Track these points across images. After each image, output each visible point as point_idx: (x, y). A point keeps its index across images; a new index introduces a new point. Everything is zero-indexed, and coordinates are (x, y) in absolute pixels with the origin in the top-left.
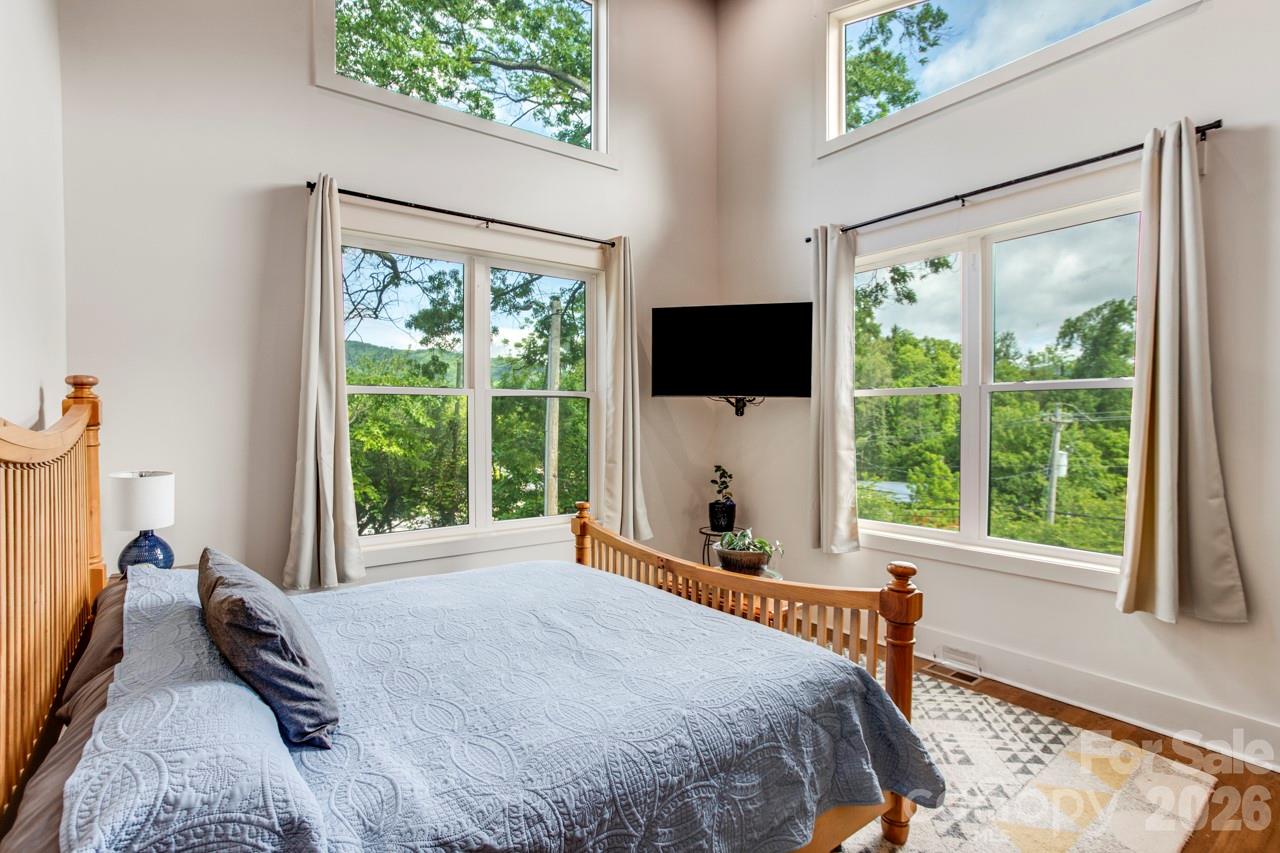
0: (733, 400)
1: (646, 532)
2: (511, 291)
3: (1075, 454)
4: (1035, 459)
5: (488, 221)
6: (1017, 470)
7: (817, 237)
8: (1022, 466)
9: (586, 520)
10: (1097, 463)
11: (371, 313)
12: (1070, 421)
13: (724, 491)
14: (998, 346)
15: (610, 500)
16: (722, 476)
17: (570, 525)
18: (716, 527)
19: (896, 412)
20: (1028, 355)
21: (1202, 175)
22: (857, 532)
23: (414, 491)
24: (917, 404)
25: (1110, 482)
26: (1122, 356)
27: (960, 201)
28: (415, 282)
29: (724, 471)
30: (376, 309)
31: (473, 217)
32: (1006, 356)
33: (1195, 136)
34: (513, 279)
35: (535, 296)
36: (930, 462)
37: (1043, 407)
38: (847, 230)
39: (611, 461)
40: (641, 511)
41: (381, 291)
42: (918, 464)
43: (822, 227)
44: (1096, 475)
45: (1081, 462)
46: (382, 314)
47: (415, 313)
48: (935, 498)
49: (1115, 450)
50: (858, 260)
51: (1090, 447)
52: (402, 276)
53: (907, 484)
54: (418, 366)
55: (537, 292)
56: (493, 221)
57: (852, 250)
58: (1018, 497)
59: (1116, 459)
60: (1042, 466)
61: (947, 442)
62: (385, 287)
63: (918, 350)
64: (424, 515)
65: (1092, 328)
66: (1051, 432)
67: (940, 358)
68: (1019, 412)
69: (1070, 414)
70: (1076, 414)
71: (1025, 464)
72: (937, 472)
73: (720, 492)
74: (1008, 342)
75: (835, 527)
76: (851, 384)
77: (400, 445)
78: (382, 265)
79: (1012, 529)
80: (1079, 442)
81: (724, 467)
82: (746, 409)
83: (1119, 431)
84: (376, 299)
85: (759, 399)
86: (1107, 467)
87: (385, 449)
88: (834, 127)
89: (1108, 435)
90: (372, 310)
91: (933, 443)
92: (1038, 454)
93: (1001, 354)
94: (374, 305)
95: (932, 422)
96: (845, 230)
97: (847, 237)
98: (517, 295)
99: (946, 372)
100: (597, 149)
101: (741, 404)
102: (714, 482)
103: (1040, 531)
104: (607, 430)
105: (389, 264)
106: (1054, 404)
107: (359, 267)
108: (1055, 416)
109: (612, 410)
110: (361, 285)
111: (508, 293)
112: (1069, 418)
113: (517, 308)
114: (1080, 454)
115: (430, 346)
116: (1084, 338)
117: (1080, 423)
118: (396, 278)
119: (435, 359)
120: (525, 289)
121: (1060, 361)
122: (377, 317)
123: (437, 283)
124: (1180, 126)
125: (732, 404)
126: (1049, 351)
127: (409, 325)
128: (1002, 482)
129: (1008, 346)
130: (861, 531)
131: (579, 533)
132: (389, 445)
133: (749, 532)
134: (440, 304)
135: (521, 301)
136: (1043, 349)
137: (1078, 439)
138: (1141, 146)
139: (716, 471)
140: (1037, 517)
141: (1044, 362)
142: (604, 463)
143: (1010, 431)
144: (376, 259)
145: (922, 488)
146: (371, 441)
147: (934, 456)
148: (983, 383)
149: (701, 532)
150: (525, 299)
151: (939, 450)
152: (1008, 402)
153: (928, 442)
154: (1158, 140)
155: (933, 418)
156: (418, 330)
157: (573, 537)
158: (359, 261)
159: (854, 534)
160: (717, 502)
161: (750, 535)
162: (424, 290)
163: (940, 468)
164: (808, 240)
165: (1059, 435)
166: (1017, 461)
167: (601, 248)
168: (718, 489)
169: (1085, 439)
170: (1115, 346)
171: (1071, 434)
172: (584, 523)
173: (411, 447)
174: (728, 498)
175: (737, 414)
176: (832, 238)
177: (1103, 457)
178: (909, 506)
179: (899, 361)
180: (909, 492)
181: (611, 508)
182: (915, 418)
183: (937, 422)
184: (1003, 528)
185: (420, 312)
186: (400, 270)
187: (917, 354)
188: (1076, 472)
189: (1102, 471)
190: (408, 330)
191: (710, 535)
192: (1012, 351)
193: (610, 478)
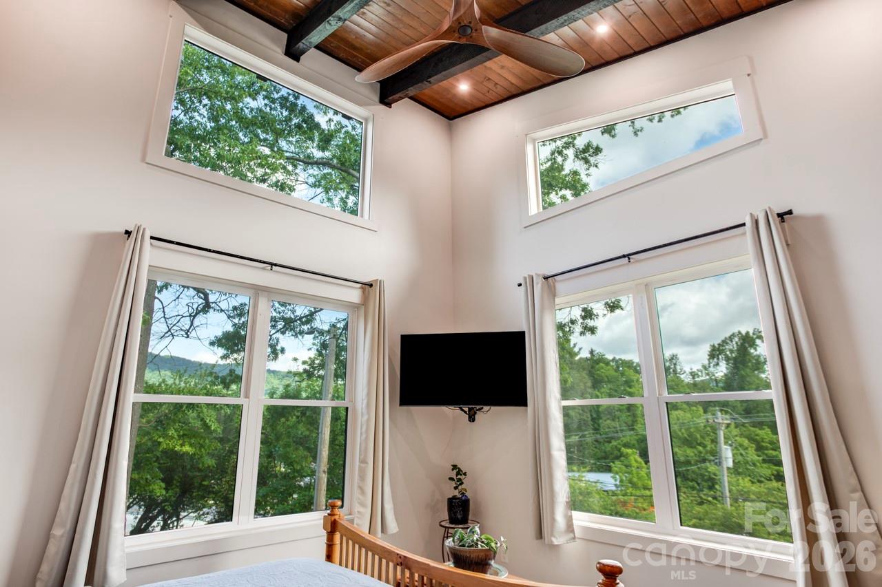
0: (466, 409)
1: (392, 526)
2: (298, 320)
3: (736, 448)
4: (707, 452)
5: (272, 264)
6: (693, 462)
7: (526, 283)
8: (697, 459)
9: (337, 517)
10: (752, 455)
11: (183, 333)
12: (728, 422)
13: (460, 487)
14: (668, 364)
15: (361, 497)
16: (458, 474)
17: (322, 521)
18: (453, 520)
19: (598, 416)
20: (690, 371)
21: (788, 245)
22: (572, 525)
23: (204, 485)
24: (614, 409)
25: (766, 470)
26: (756, 372)
27: (627, 259)
28: (222, 311)
29: (459, 469)
30: (188, 331)
31: (260, 262)
32: (675, 371)
33: (778, 220)
34: (301, 311)
35: (317, 324)
36: (626, 456)
37: (705, 412)
38: (547, 278)
39: (363, 461)
40: (389, 507)
41: (193, 317)
42: (618, 458)
43: (529, 275)
44: (754, 465)
45: (741, 455)
46: (193, 334)
47: (219, 334)
48: (634, 485)
49: (764, 444)
50: (557, 300)
51: (746, 442)
52: (213, 305)
53: (612, 475)
54: (217, 377)
55: (318, 321)
56: (276, 265)
57: (553, 294)
58: (698, 484)
59: (766, 452)
60: (712, 458)
61: (640, 439)
62: (197, 314)
63: (609, 367)
64: (210, 507)
65: (731, 351)
66: (715, 430)
67: (627, 374)
68: (688, 415)
69: (728, 417)
70: (732, 417)
71: (699, 456)
72: (634, 464)
73: (456, 488)
74: (674, 361)
75: (553, 520)
76: (558, 396)
77: (191, 445)
78: (196, 297)
79: (699, 512)
80: (737, 438)
81: (459, 466)
82: (476, 416)
83: (764, 429)
84: (189, 323)
85: (486, 408)
86: (761, 458)
87: (178, 448)
88: (534, 206)
89: (757, 433)
90: (184, 331)
91: (629, 440)
92: (708, 448)
93: (670, 370)
94: (187, 327)
95: (626, 423)
96: (546, 278)
97: (548, 282)
98: (303, 323)
99: (633, 384)
100: (362, 216)
101: (472, 412)
102: (451, 479)
103: (720, 513)
104: (361, 433)
105: (202, 295)
106: (714, 409)
107: (178, 298)
108: (717, 418)
109: (365, 418)
110: (178, 311)
111: (296, 321)
112: (727, 419)
113: (301, 333)
114: (740, 448)
115: (229, 361)
116: (727, 359)
117: (735, 423)
118: (207, 307)
119: (232, 371)
120: (309, 318)
121: (714, 375)
122: (188, 337)
123: (239, 311)
124: (767, 212)
125: (465, 412)
126: (704, 367)
127: (212, 344)
128: (685, 472)
129: (675, 364)
130: (575, 522)
131: (329, 530)
132: (182, 445)
133: (477, 529)
134: (240, 328)
135: (305, 328)
136: (700, 367)
137: (736, 436)
138: (744, 225)
139: (453, 470)
140: (715, 501)
141: (702, 376)
142: (357, 463)
143: (683, 430)
144: (192, 292)
145: (624, 478)
146: (168, 442)
147: (629, 451)
148: (659, 395)
149: (441, 526)
150: (309, 326)
151: (634, 445)
152: (680, 407)
153: (625, 440)
154: (754, 221)
155: (626, 420)
156: (220, 348)
157: (324, 533)
158: (178, 294)
159: (570, 527)
160: (454, 498)
161: (479, 531)
162: (229, 317)
163: (636, 461)
164: (520, 285)
165: (722, 433)
166: (692, 454)
167: (362, 288)
168: (455, 485)
169: (741, 435)
170: (750, 364)
171: (730, 432)
172: (335, 520)
173: (202, 446)
174: (463, 493)
175: (470, 421)
176: (537, 283)
177: (757, 450)
178: (614, 494)
179: (596, 376)
180: (612, 481)
181: (363, 505)
182: (613, 420)
183: (630, 423)
184: (691, 512)
185: (223, 334)
186: (211, 301)
187: (609, 370)
188: (739, 462)
189: (758, 461)
190: (211, 347)
191: (449, 528)
192: (678, 368)
193: (362, 477)
